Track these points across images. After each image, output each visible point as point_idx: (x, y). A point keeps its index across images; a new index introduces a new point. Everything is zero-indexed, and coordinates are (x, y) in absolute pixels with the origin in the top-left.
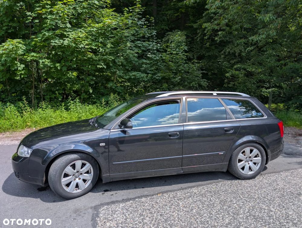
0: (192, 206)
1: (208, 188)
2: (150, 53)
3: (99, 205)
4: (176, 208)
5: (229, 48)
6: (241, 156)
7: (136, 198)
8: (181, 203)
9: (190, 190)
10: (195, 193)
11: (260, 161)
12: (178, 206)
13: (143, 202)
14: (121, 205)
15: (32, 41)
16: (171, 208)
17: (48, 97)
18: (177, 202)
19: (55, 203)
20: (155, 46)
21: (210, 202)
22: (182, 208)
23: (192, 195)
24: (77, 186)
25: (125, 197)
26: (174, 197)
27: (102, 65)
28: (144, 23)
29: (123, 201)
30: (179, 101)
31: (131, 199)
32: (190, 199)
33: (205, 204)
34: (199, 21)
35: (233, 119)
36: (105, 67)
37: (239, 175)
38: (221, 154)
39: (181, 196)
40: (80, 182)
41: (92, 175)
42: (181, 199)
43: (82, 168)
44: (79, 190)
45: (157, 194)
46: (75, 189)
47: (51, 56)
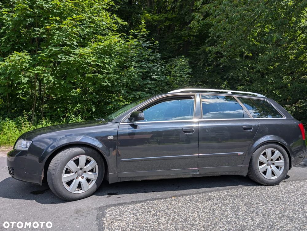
0: (213, 207)
1: (228, 193)
2: (154, 75)
3: (104, 207)
4: (195, 210)
5: (232, 72)
6: (262, 158)
7: (147, 200)
8: (200, 205)
9: (208, 194)
10: (215, 197)
11: (283, 165)
12: (197, 207)
13: (155, 204)
14: (130, 207)
15: (38, 56)
16: (189, 209)
17: (49, 114)
18: (195, 204)
19: (53, 205)
20: (159, 68)
21: (234, 204)
22: (201, 209)
23: (211, 198)
24: (80, 186)
25: (135, 200)
26: (191, 200)
27: (107, 83)
28: (149, 45)
29: (132, 203)
30: (193, 97)
31: (141, 201)
32: (210, 201)
33: (227, 206)
34: (202, 48)
35: (251, 118)
36: (109, 84)
37: (261, 180)
38: (240, 154)
39: (198, 199)
40: (83, 181)
41: (96, 174)
42: (199, 202)
43: (86, 165)
44: (82, 191)
45: (171, 197)
46: (77, 189)
47: (55, 72)
